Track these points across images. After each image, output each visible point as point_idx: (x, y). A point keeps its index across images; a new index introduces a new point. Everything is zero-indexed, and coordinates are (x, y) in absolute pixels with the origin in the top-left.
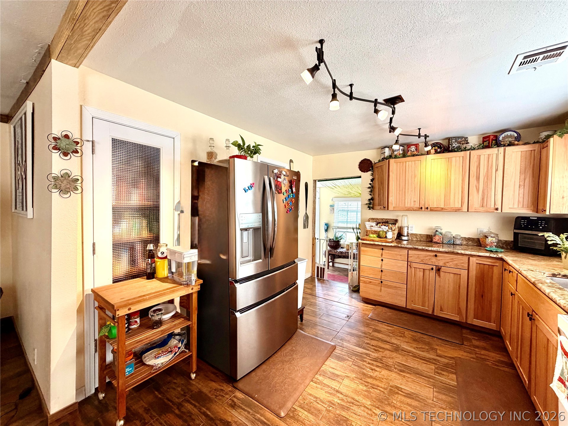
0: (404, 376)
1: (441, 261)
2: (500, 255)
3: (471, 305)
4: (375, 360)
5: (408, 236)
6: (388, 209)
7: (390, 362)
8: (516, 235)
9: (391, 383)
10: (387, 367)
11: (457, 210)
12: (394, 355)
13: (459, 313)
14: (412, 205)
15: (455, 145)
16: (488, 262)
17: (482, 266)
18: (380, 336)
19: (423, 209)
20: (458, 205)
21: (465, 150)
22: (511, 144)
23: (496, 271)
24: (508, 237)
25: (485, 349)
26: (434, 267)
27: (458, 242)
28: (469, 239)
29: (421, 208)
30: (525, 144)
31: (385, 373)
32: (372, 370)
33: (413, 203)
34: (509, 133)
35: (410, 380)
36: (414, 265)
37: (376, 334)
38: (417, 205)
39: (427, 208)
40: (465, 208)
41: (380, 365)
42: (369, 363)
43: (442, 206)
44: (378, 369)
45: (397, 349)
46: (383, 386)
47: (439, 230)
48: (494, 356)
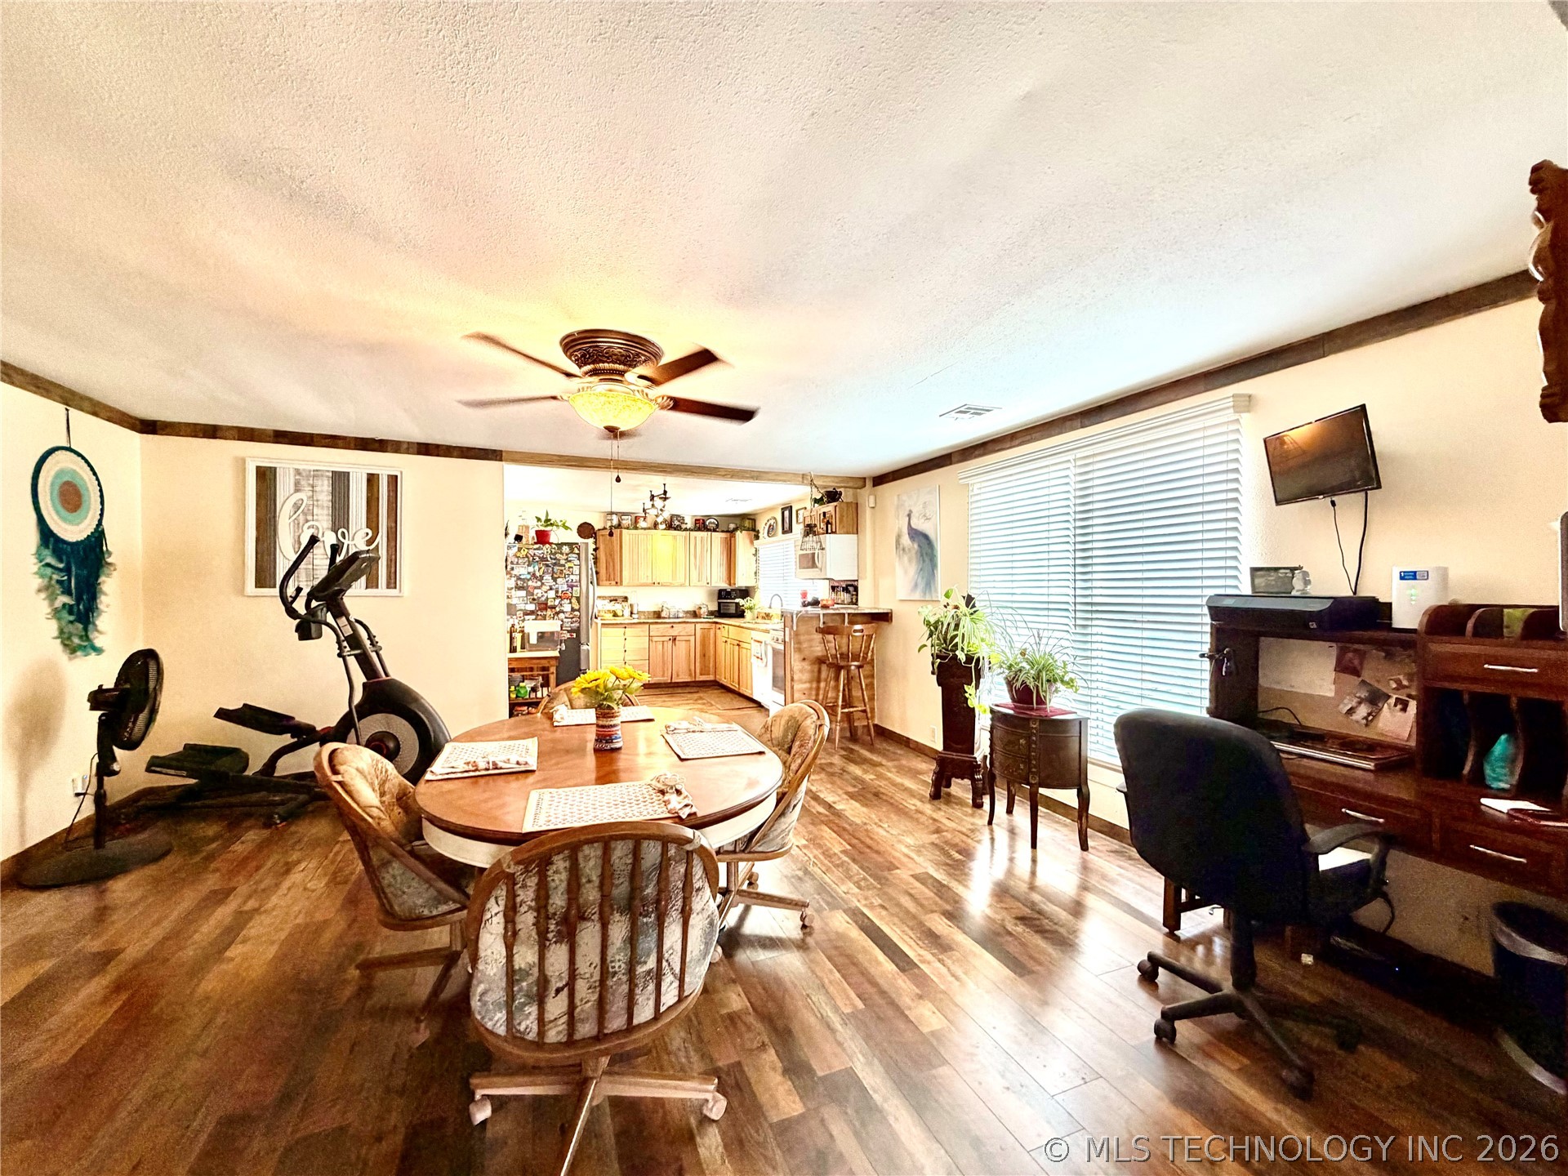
1: (674, 632)
3: (698, 664)
5: (637, 612)
6: (621, 584)
8: (719, 603)
11: (682, 585)
13: (690, 675)
14: (644, 581)
15: (677, 523)
16: (707, 626)
17: (704, 630)
19: (656, 584)
20: (682, 581)
21: (686, 530)
22: (715, 531)
23: (712, 632)
24: (714, 607)
26: (671, 638)
27: (681, 615)
28: (687, 612)
29: (654, 583)
30: (723, 531)
33: (644, 578)
34: (712, 520)
36: (655, 639)
38: (650, 581)
39: (659, 583)
40: (687, 584)
43: (669, 581)
47: (666, 605)
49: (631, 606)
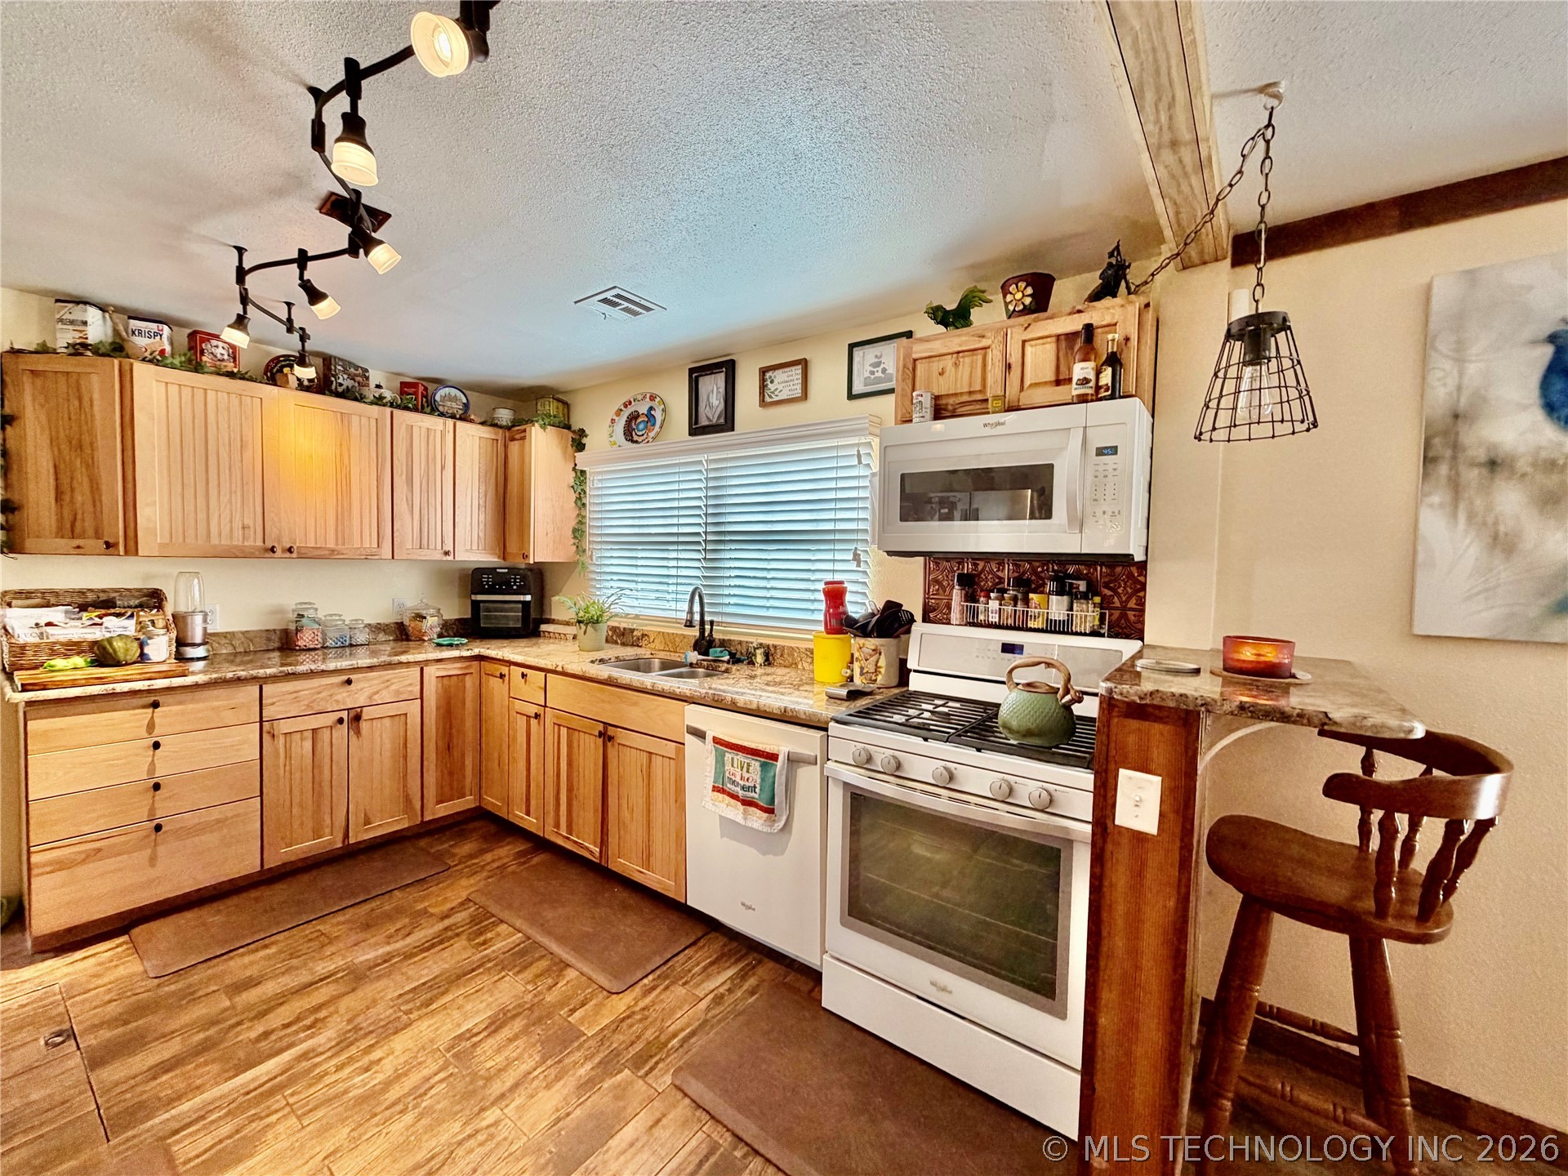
0: (444, 1007)
2: (476, 651)
3: (431, 779)
4: (343, 1043)
5: (204, 643)
6: (136, 553)
7: (382, 1011)
8: (476, 605)
9: (442, 1044)
10: (392, 1028)
11: (368, 557)
12: (367, 991)
13: (407, 809)
14: (237, 541)
15: (344, 381)
16: (454, 669)
17: (446, 681)
18: (270, 988)
19: (279, 553)
20: (370, 542)
21: (380, 402)
22: (462, 417)
23: (469, 682)
25: (482, 852)
26: (344, 715)
27: (361, 637)
28: (378, 628)
29: (272, 550)
30: (486, 423)
31: (401, 1043)
32: (367, 1070)
33: (238, 534)
34: (452, 391)
35: (460, 1001)
37: (252, 996)
38: (255, 540)
39: (290, 550)
40: (386, 550)
41: (370, 1040)
42: (339, 1068)
43: (331, 545)
44: (377, 1054)
45: (357, 977)
46: (434, 1067)
47: (310, 613)
48: (506, 852)
49: (179, 621)
